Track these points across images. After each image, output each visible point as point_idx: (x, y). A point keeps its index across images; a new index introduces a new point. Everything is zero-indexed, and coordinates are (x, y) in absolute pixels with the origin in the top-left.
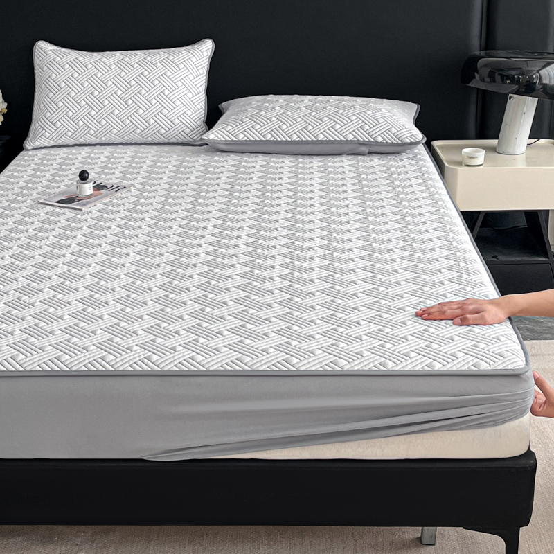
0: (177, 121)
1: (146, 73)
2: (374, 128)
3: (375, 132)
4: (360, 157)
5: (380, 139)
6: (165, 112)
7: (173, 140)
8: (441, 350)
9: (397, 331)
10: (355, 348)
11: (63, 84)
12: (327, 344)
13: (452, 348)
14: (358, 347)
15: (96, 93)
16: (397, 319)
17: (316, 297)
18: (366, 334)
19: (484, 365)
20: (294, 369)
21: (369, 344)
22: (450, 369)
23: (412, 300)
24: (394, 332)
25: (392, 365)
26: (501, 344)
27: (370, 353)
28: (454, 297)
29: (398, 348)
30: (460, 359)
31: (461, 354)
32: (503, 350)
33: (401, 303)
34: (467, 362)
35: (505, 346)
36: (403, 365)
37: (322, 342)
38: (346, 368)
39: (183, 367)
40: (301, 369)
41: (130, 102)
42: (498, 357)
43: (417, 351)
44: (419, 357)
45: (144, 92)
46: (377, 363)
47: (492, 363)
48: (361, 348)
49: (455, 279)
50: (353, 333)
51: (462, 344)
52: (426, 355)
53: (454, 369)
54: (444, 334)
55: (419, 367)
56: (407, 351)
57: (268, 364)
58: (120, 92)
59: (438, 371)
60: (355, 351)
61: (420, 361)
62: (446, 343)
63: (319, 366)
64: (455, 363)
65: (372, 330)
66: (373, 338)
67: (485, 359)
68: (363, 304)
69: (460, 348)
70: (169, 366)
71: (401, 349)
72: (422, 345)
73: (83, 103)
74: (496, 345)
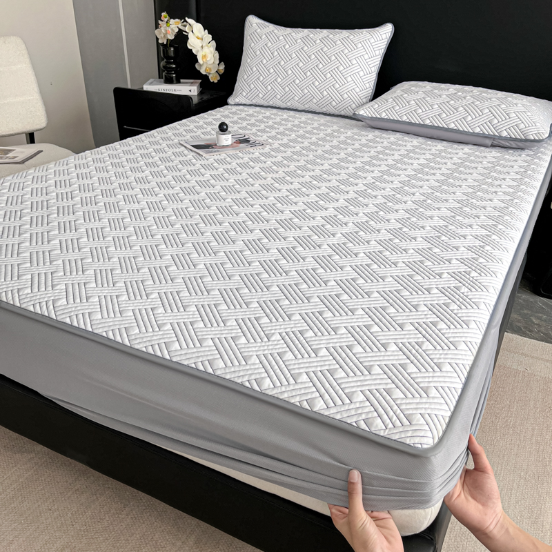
0: (346, 96)
1: (325, 49)
2: (503, 122)
3: (501, 126)
5: (504, 134)
6: (337, 86)
7: (342, 113)
8: (342, 383)
9: (317, 338)
10: (250, 349)
11: (258, 52)
12: (228, 336)
13: (359, 384)
14: (254, 349)
15: (282, 63)
16: (335, 322)
17: (287, 277)
18: (282, 333)
19: (377, 426)
20: (168, 357)
21: (270, 347)
22: (331, 416)
23: (375, 302)
24: (313, 339)
25: (269, 385)
26: (424, 400)
27: (258, 361)
28: (426, 313)
29: (295, 364)
30: (352, 406)
31: (362, 397)
32: (419, 411)
33: (359, 303)
34: (359, 412)
35: (427, 406)
36: (279, 391)
37: (226, 332)
38: (218, 373)
39: (75, 320)
40: (174, 359)
41: (309, 74)
42: (405, 420)
43: (312, 374)
44: (307, 385)
45: (321, 66)
46: (253, 377)
47: (391, 425)
48: (256, 351)
49: (449, 290)
50: (270, 328)
51: (375, 382)
52: (318, 384)
53: (338, 417)
54: (366, 360)
55: (298, 399)
56: (302, 371)
57: (148, 344)
58: (301, 64)
59: (315, 412)
60: (246, 354)
61: (303, 392)
62: (358, 373)
63: (193, 361)
64: (342, 409)
65: (293, 330)
66: (283, 342)
67: (385, 417)
68: (322, 294)
69: (367, 388)
70: (64, 316)
71: (297, 366)
72: (327, 367)
73: (272, 70)
74: (415, 401)
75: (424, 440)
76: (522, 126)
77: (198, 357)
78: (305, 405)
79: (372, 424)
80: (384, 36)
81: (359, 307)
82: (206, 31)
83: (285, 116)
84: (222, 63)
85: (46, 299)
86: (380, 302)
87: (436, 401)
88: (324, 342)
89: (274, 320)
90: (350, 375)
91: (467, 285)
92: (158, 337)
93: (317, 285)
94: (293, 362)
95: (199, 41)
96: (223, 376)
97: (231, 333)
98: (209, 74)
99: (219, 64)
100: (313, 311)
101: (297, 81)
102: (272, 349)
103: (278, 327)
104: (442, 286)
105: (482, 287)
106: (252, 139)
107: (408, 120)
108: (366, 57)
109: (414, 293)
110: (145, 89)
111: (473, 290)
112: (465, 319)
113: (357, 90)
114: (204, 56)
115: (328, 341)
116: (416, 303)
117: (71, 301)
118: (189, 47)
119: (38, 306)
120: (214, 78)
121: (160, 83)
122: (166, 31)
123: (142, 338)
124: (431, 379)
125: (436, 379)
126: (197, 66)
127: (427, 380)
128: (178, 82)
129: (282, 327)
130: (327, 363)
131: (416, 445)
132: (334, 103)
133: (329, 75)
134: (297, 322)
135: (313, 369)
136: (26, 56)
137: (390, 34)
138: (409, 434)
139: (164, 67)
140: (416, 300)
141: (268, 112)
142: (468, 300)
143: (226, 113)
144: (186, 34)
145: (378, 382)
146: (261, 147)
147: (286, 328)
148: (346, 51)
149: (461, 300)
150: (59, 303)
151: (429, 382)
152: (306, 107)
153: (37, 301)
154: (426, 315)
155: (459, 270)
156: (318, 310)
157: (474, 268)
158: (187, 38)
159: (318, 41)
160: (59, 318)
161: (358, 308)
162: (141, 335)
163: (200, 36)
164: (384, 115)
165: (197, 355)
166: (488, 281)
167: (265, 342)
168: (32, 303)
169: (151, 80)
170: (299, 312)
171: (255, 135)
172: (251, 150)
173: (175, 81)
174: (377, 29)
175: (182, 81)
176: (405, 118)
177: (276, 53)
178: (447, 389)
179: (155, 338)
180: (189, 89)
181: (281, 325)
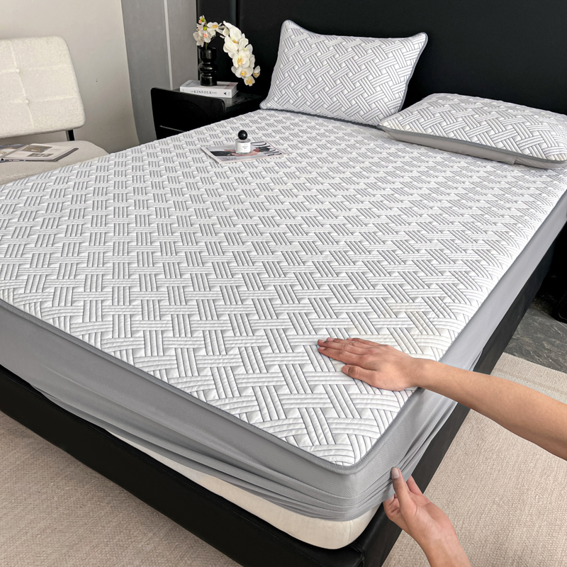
0: (374, 106)
1: (356, 58)
2: (526, 140)
3: (524, 144)
4: (506, 166)
5: (527, 152)
6: (366, 95)
7: (370, 123)
8: (284, 399)
9: (273, 355)
10: (206, 362)
11: (291, 59)
12: (191, 347)
13: (299, 401)
14: (210, 362)
15: (314, 70)
16: (295, 340)
17: (265, 292)
18: (241, 347)
19: (304, 442)
20: (132, 363)
21: (226, 361)
22: (265, 430)
23: (341, 323)
24: (269, 356)
25: (214, 397)
26: (355, 422)
27: (210, 373)
28: (386, 337)
29: (244, 378)
30: (286, 422)
31: (297, 414)
32: (347, 432)
33: (325, 323)
34: (291, 428)
35: (356, 427)
36: (223, 403)
37: (190, 343)
38: (172, 382)
39: (57, 322)
40: (137, 366)
41: (338, 82)
42: (331, 439)
43: (258, 389)
44: (250, 399)
45: (351, 74)
46: (202, 388)
47: (317, 443)
48: (212, 364)
49: (417, 315)
50: (231, 342)
51: (314, 401)
52: (261, 398)
53: (271, 431)
54: (314, 379)
55: (238, 411)
56: (249, 385)
57: (117, 349)
58: (331, 72)
59: (252, 425)
60: (201, 366)
61: (244, 405)
62: (302, 391)
63: (153, 369)
64: (276, 424)
65: (253, 345)
66: (239, 356)
67: (313, 434)
68: (293, 312)
69: (305, 406)
70: (48, 317)
71: (245, 381)
72: (274, 384)
73: (303, 77)
74: (346, 421)
75: (346, 459)
76: (544, 146)
77: (158, 365)
78: (244, 418)
79: (300, 440)
80: (417, 46)
81: (324, 327)
82: (244, 34)
83: (313, 124)
84: (258, 67)
85: (35, 301)
86: (346, 323)
87: (367, 422)
88: (279, 359)
89: (238, 334)
90: (293, 393)
91: (436, 310)
92: (128, 343)
93: (291, 302)
94: (243, 377)
95: (235, 44)
96: (175, 386)
97: (194, 344)
98: (245, 77)
99: (254, 68)
100: (278, 327)
101: (327, 89)
102: (227, 363)
103: (240, 342)
104: (412, 310)
105: (451, 314)
106: (273, 146)
107: (432, 133)
108: (397, 67)
109: (382, 316)
110: (181, 91)
111: (441, 316)
112: (422, 344)
113: (386, 100)
114: (240, 60)
115: (283, 359)
116: (380, 326)
117: (56, 304)
118: (225, 51)
119: (27, 306)
120: (249, 82)
121: (196, 85)
122: (203, 34)
123: (113, 343)
124: (369, 401)
125: (374, 402)
126: (232, 69)
127: (365, 401)
128: (215, 84)
129: (244, 342)
130: (275, 379)
131: (338, 463)
132: (362, 113)
133: (358, 84)
134: (259, 338)
135: (260, 384)
136: (68, 56)
137: (423, 44)
138: (332, 453)
139: (201, 69)
140: (381, 323)
141: (297, 119)
142: (432, 326)
143: (256, 118)
144: (223, 37)
145: (317, 401)
146: (278, 156)
147: (246, 343)
148: (377, 61)
149: (425, 325)
150: (45, 305)
151: (367, 404)
152: (335, 115)
153: (27, 302)
154: (385, 339)
155: (434, 296)
156: (283, 327)
157: (450, 294)
158: (223, 42)
159: (350, 49)
160: (44, 319)
161: (322, 328)
162: (113, 340)
163: (237, 40)
164: (407, 128)
165: (157, 363)
166: (460, 308)
167: (223, 355)
168: (23, 303)
169: (189, 81)
170: (265, 328)
171: (277, 143)
172: (268, 159)
173: (211, 84)
174: (410, 38)
175: (218, 83)
176: (429, 131)
177: (308, 60)
178: (382, 412)
179: (125, 344)
180: (223, 92)
181: (242, 340)
